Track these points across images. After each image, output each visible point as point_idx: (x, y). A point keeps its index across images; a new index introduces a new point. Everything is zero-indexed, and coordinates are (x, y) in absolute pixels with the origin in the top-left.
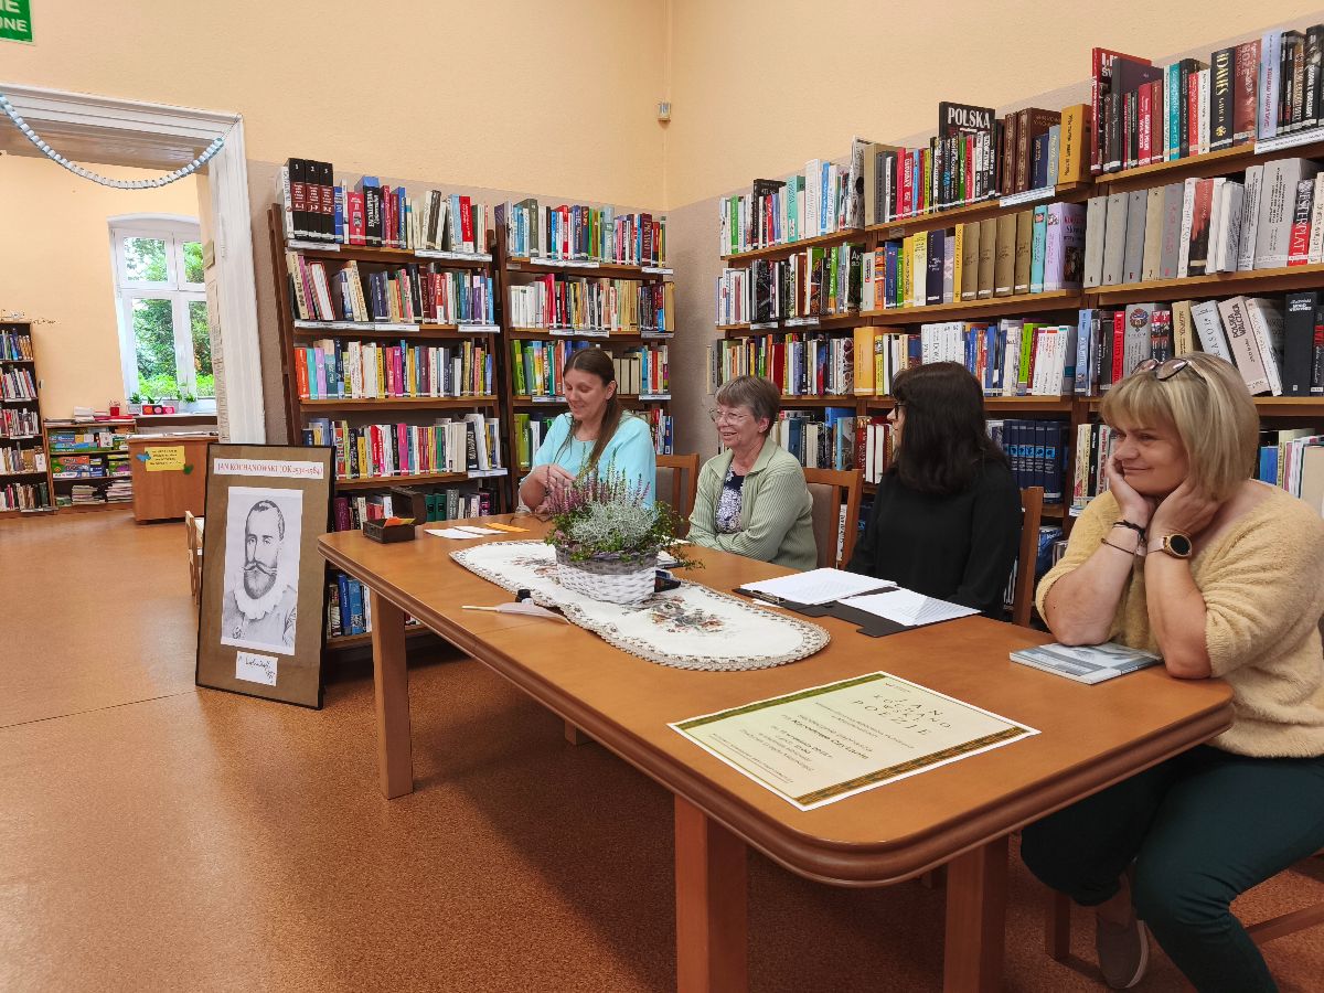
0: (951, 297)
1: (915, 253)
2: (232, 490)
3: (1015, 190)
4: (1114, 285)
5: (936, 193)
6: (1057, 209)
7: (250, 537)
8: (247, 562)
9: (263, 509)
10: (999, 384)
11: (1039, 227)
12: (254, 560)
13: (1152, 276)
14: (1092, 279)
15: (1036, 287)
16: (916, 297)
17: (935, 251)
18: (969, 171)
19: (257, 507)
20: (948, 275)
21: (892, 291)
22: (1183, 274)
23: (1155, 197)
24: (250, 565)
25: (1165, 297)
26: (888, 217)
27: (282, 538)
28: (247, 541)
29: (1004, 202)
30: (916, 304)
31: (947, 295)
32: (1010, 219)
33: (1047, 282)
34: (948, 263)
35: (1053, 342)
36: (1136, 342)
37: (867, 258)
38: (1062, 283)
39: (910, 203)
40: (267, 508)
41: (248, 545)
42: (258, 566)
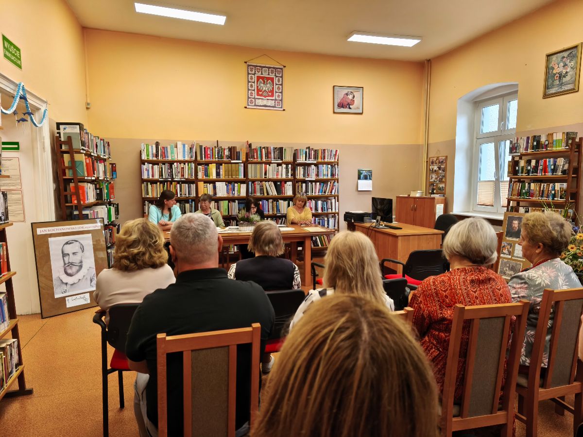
0: (222, 177)
1: (213, 168)
2: (50, 239)
3: (234, 160)
4: (253, 178)
5: (216, 157)
6: (243, 164)
7: (64, 255)
8: (65, 264)
9: (71, 243)
10: (234, 194)
11: (240, 167)
12: (69, 263)
13: (258, 177)
14: (250, 177)
16: (214, 176)
17: (218, 168)
18: (224, 154)
19: (67, 243)
20: (221, 173)
21: (206, 173)
22: (263, 178)
23: (258, 166)
24: (66, 265)
25: (261, 181)
26: (204, 159)
27: (83, 252)
28: (63, 257)
29: (232, 161)
30: (214, 178)
31: (221, 177)
32: (233, 165)
33: (241, 176)
34: (221, 171)
35: (244, 187)
36: (258, 187)
37: (199, 167)
38: (244, 177)
39: (210, 157)
40: (73, 243)
41: (64, 258)
42: (71, 264)
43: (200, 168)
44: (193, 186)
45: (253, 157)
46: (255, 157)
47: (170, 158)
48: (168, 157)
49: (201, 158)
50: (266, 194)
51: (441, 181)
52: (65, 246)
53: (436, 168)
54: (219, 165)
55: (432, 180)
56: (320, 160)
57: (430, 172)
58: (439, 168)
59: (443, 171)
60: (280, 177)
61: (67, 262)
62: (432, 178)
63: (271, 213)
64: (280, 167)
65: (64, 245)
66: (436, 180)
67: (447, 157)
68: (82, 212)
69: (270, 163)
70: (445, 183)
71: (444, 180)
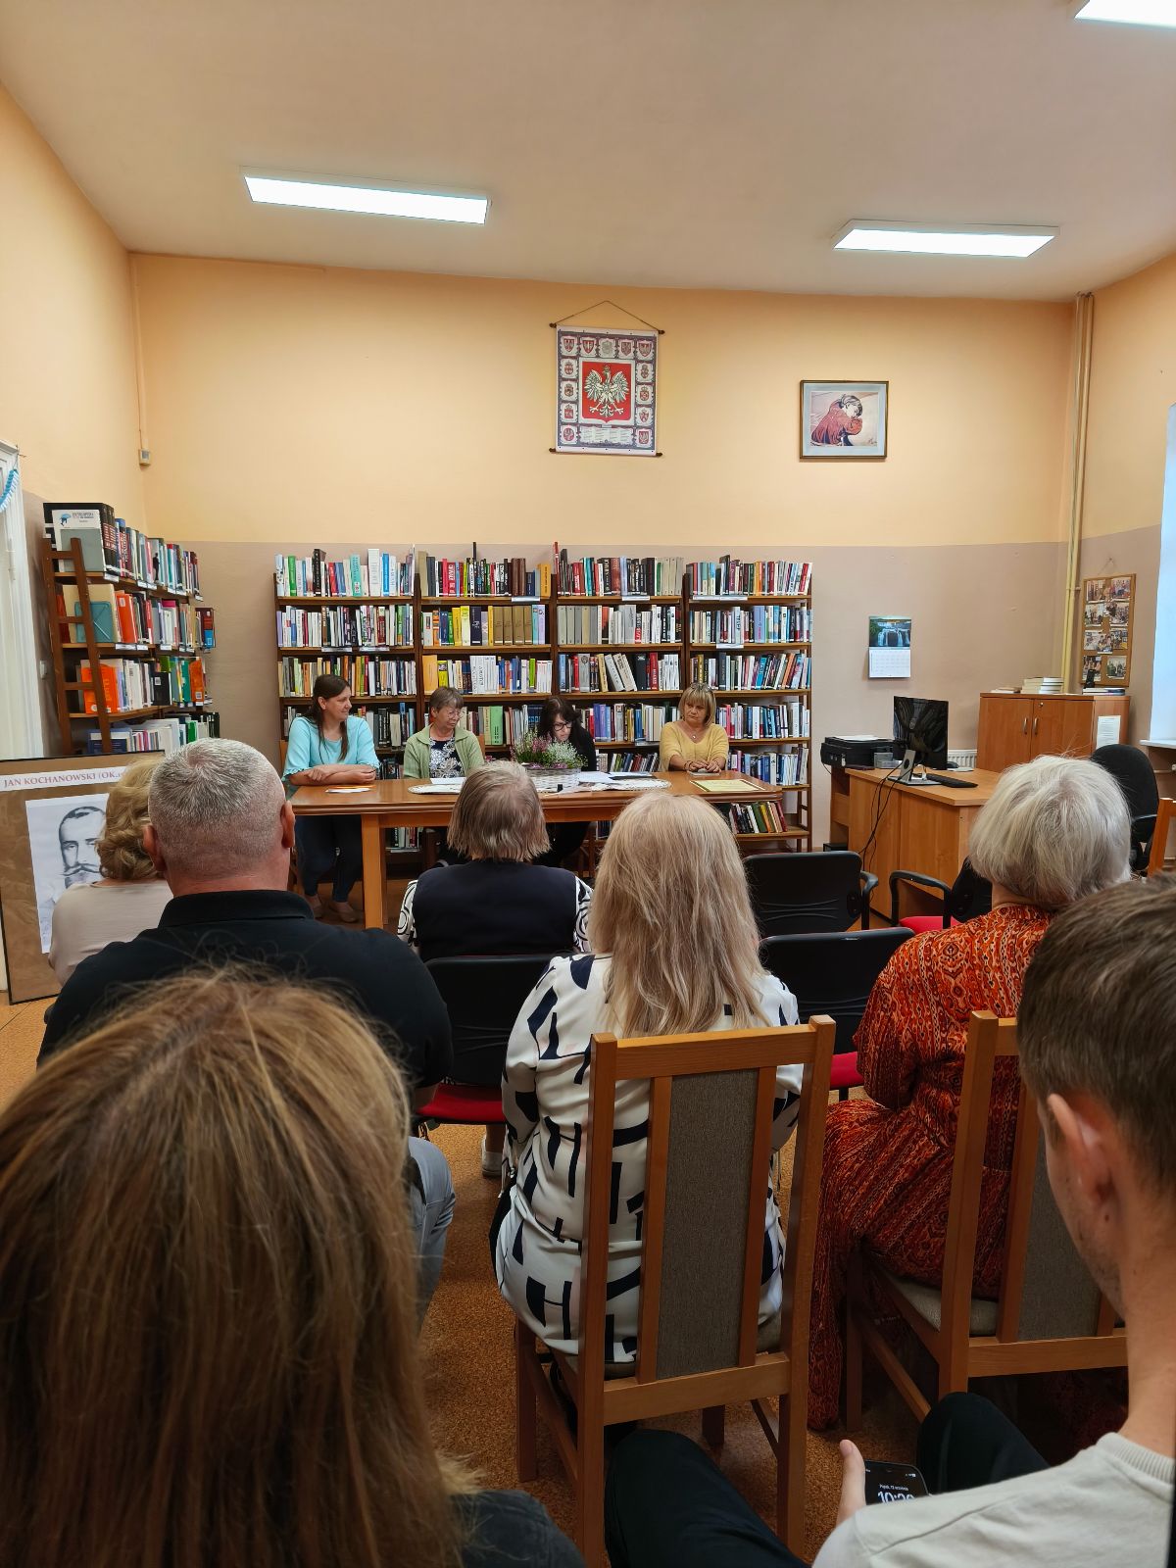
0: (487, 642)
1: (462, 617)
2: (30, 804)
3: (519, 595)
4: (571, 644)
5: (472, 587)
6: (542, 607)
7: (65, 844)
8: (67, 868)
9: (81, 815)
10: (520, 688)
11: (534, 614)
12: (78, 864)
13: (586, 642)
14: (562, 640)
15: (535, 642)
16: (464, 640)
17: (475, 618)
18: (493, 580)
19: (72, 815)
20: (485, 631)
21: (445, 632)
22: (600, 642)
23: (585, 610)
24: (71, 871)
25: (594, 652)
26: (438, 594)
28: (62, 849)
29: (513, 599)
30: (464, 644)
31: (485, 641)
32: (516, 608)
33: (539, 640)
34: (485, 625)
35: (545, 668)
36: (584, 670)
37: (426, 615)
38: (547, 641)
39: (454, 589)
40: (87, 814)
41: (66, 852)
42: (83, 868)
43: (428, 619)
44: (410, 667)
45: (571, 586)
46: (577, 586)
47: (349, 594)
48: (344, 590)
49: (432, 592)
50: (605, 688)
51: (1116, 649)
52: (68, 820)
53: (1101, 610)
54: (478, 609)
55: (1090, 647)
56: (757, 593)
57: (1083, 621)
58: (1113, 611)
59: (1123, 618)
60: (644, 641)
61: (71, 863)
62: (1090, 640)
63: (620, 739)
64: (645, 614)
65: (64, 820)
66: (1101, 646)
67: (1134, 577)
68: (109, 736)
69: (616, 604)
70: (1129, 653)
71: (1124, 645)
